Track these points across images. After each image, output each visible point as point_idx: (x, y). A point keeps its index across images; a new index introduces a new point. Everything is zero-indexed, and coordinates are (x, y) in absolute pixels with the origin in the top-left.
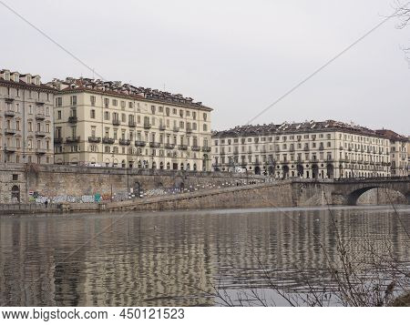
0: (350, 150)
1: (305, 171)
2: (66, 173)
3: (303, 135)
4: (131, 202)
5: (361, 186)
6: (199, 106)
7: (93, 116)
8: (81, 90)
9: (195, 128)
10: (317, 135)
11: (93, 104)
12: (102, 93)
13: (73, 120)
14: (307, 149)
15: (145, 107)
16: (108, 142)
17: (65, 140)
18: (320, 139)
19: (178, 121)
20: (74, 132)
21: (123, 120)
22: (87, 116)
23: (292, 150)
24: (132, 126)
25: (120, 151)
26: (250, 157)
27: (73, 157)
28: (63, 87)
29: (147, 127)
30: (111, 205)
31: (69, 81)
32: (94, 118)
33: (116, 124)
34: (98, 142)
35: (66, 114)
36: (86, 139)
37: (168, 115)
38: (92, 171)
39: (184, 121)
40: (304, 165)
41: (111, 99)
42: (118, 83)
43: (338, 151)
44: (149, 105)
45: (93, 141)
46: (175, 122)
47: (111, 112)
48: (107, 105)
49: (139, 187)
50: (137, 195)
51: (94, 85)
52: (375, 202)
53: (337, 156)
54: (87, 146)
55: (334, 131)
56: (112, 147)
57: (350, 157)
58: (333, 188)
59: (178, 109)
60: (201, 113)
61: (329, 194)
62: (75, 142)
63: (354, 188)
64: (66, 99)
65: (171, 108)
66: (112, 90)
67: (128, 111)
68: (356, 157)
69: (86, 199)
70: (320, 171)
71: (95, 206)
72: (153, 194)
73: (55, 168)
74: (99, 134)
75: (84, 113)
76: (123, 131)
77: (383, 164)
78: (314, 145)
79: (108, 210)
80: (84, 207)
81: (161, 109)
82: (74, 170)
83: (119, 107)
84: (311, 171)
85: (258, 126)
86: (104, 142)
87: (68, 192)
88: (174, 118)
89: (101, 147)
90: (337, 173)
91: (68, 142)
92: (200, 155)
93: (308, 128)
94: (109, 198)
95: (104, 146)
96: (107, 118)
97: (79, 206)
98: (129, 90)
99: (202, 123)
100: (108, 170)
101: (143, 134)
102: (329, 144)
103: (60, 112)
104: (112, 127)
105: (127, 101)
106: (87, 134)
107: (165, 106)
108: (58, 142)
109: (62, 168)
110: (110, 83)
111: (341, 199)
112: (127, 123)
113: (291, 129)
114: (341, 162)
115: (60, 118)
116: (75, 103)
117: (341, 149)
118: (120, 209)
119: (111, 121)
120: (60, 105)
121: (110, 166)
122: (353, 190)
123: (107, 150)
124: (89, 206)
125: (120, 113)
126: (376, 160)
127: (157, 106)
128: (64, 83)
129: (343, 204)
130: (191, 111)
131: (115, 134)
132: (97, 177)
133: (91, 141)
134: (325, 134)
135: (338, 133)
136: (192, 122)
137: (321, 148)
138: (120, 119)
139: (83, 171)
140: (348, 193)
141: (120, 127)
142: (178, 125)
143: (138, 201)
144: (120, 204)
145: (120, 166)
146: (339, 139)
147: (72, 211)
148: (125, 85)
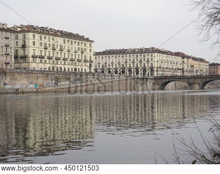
0: (162, 62)
1: (140, 73)
2: (20, 73)
3: (139, 55)
4: (53, 88)
5: (167, 80)
6: (87, 40)
7: (34, 44)
8: (28, 31)
9: (85, 51)
10: (146, 54)
11: (34, 38)
12: (39, 33)
13: (24, 46)
14: (141, 61)
15: (60, 40)
16: (42, 57)
17: (20, 56)
18: (148, 56)
19: (77, 47)
20: (24, 52)
21: (50, 47)
22: (31, 44)
23: (133, 62)
24: (54, 49)
25: (48, 62)
26: (112, 65)
27: (24, 65)
28: (19, 29)
29: (61, 50)
30: (43, 89)
31: (22, 26)
32: (35, 45)
33: (46, 48)
34: (36, 57)
35: (20, 43)
36: (31, 56)
37: (72, 44)
38: (34, 72)
39: (80, 47)
40: (139, 70)
41: (43, 36)
42: (47, 28)
43: (156, 63)
44: (63, 39)
45: (34, 57)
46: (75, 47)
47: (43, 43)
48: (41, 39)
49: (57, 80)
50: (56, 84)
51: (34, 29)
52: (174, 88)
53: (155, 65)
54: (31, 59)
55: (154, 53)
56: (43, 60)
57: (162, 66)
58: (153, 81)
59: (77, 41)
60: (89, 43)
61: (151, 84)
62: (25, 57)
63: (164, 81)
64: (20, 36)
65: (74, 41)
66: (44, 31)
67: (52, 42)
68: (165, 66)
69: (31, 86)
70: (147, 73)
71: (35, 90)
72: (64, 84)
73: (15, 71)
74: (37, 53)
75: (29, 43)
76: (49, 52)
77: (178, 69)
78: (145, 60)
79: (41, 92)
80: (29, 90)
81: (68, 41)
82: (24, 72)
83: (47, 40)
84: (142, 73)
85: (117, 50)
86: (40, 58)
87: (21, 83)
88: (75, 45)
89: (38, 60)
90: (155, 74)
91: (21, 57)
92: (88, 64)
93: (142, 51)
94: (42, 86)
95: (40, 59)
96: (41, 45)
97: (27, 90)
98: (52, 31)
99: (89, 48)
100: (42, 72)
101: (59, 54)
102: (152, 59)
103: (17, 42)
104: (43, 50)
105: (51, 37)
106: (31, 54)
107: (71, 40)
108: (16, 57)
109: (18, 70)
110: (43, 28)
111: (157, 87)
112: (51, 48)
113: (133, 52)
114: (157, 68)
115: (17, 45)
116: (25, 38)
117: (158, 62)
118: (48, 92)
119: (43, 47)
120: (17, 38)
121: (43, 69)
122: (163, 82)
123: (41, 62)
124: (32, 90)
125: (48, 43)
126: (174, 67)
127: (66, 40)
128: (19, 28)
129: (158, 89)
130: (84, 42)
131: (45, 54)
132: (36, 75)
133: (33, 57)
134: (150, 54)
135: (156, 54)
136: (84, 48)
137: (148, 61)
138: (48, 46)
139: (29, 72)
140: (161, 83)
141: (48, 50)
142: (77, 49)
143: (57, 87)
144: (47, 89)
145: (47, 69)
146: (157, 57)
147: (23, 93)
148: (51, 29)
